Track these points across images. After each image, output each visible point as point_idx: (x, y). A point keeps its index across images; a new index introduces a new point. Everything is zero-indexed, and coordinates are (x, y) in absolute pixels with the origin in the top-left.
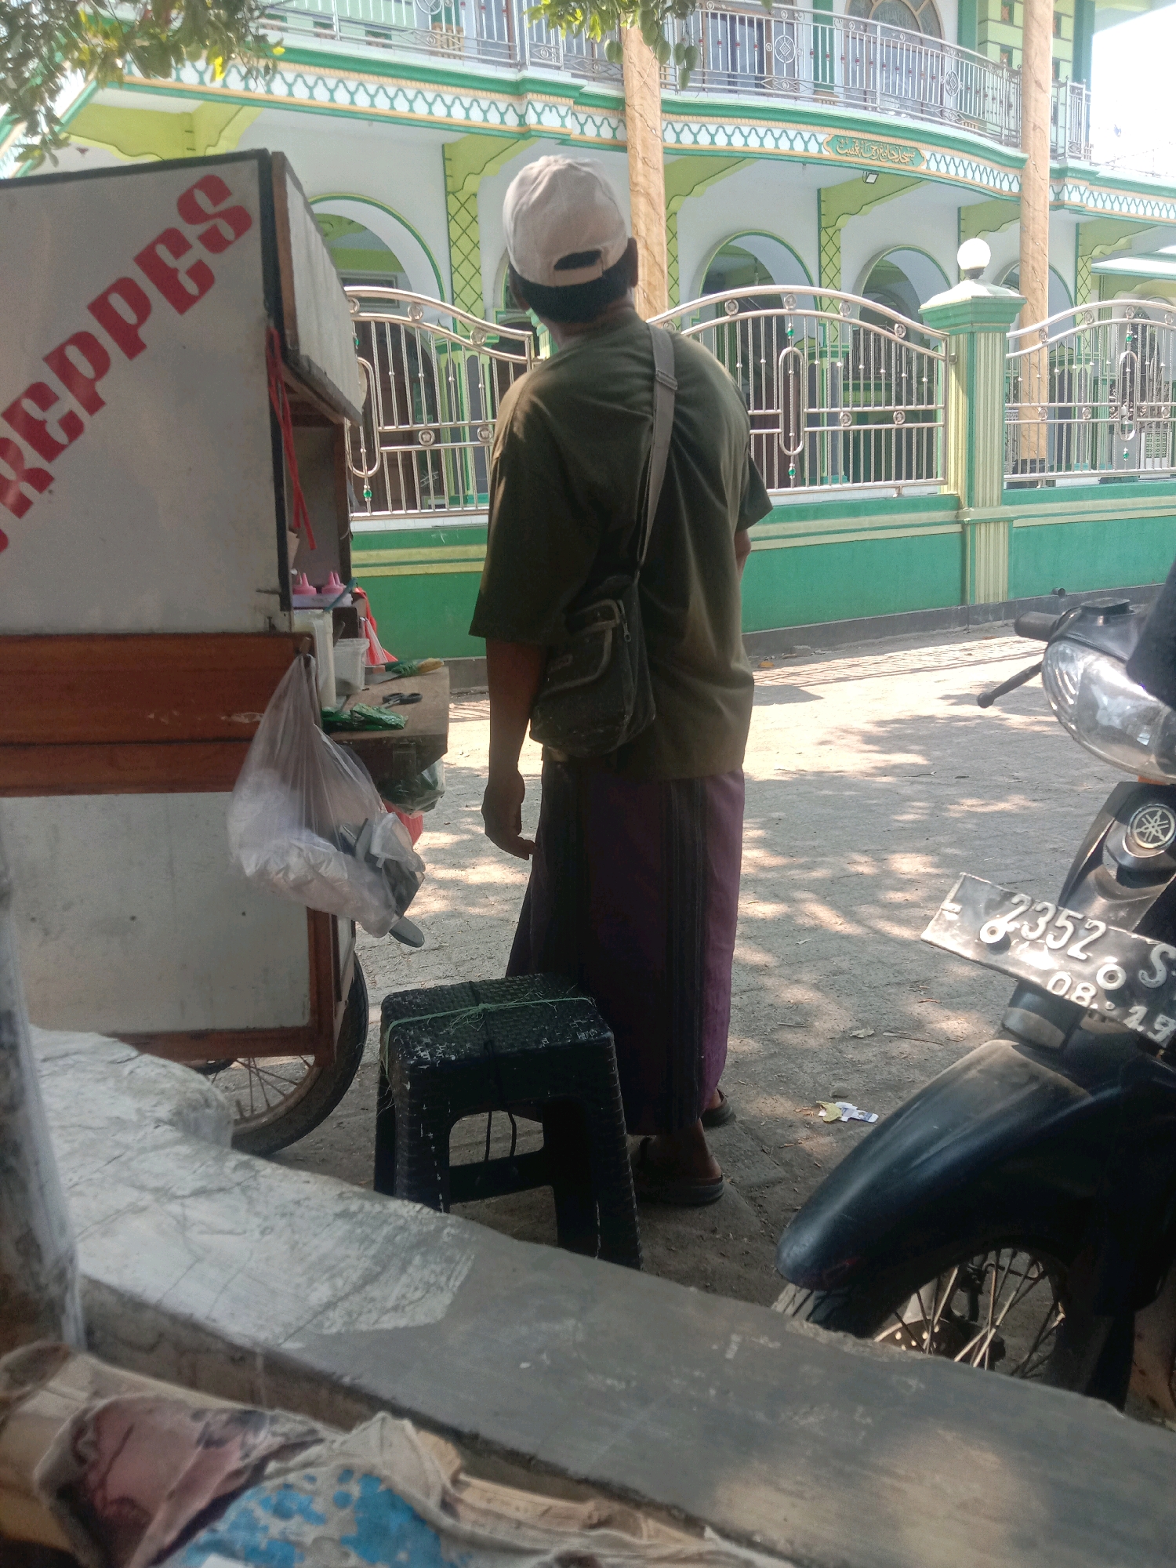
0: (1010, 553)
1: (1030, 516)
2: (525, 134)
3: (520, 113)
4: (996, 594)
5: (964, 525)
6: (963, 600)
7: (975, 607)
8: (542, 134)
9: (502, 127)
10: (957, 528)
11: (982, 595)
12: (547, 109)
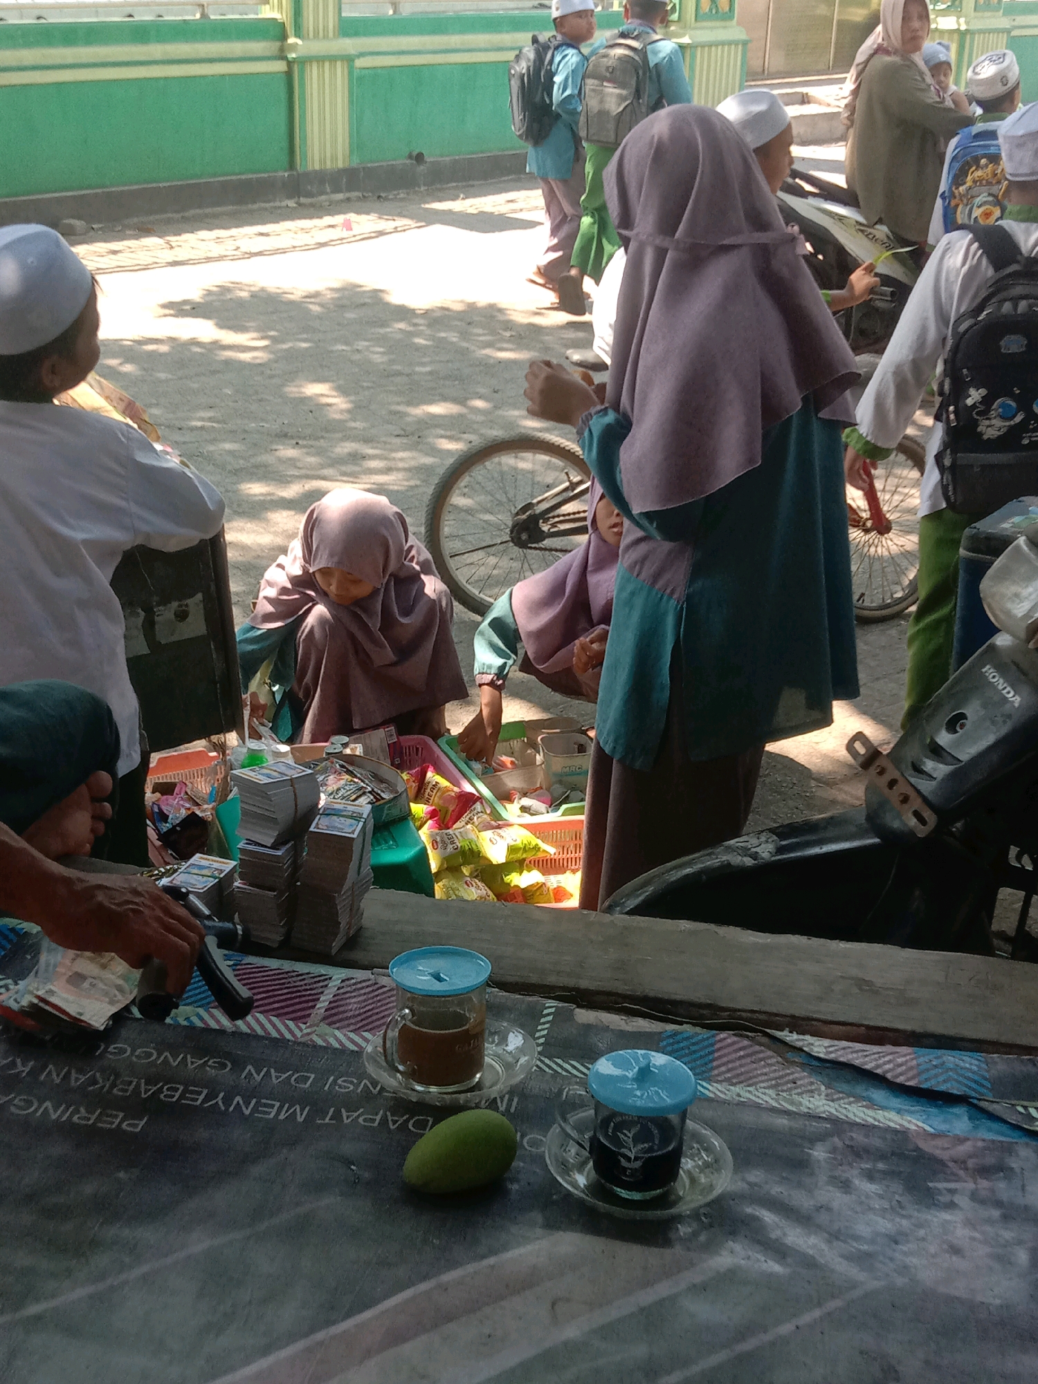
0: (351, 102)
1: (378, 53)
4: (334, 158)
5: (290, 63)
6: (292, 165)
7: (306, 175)
10: (280, 66)
11: (317, 158)
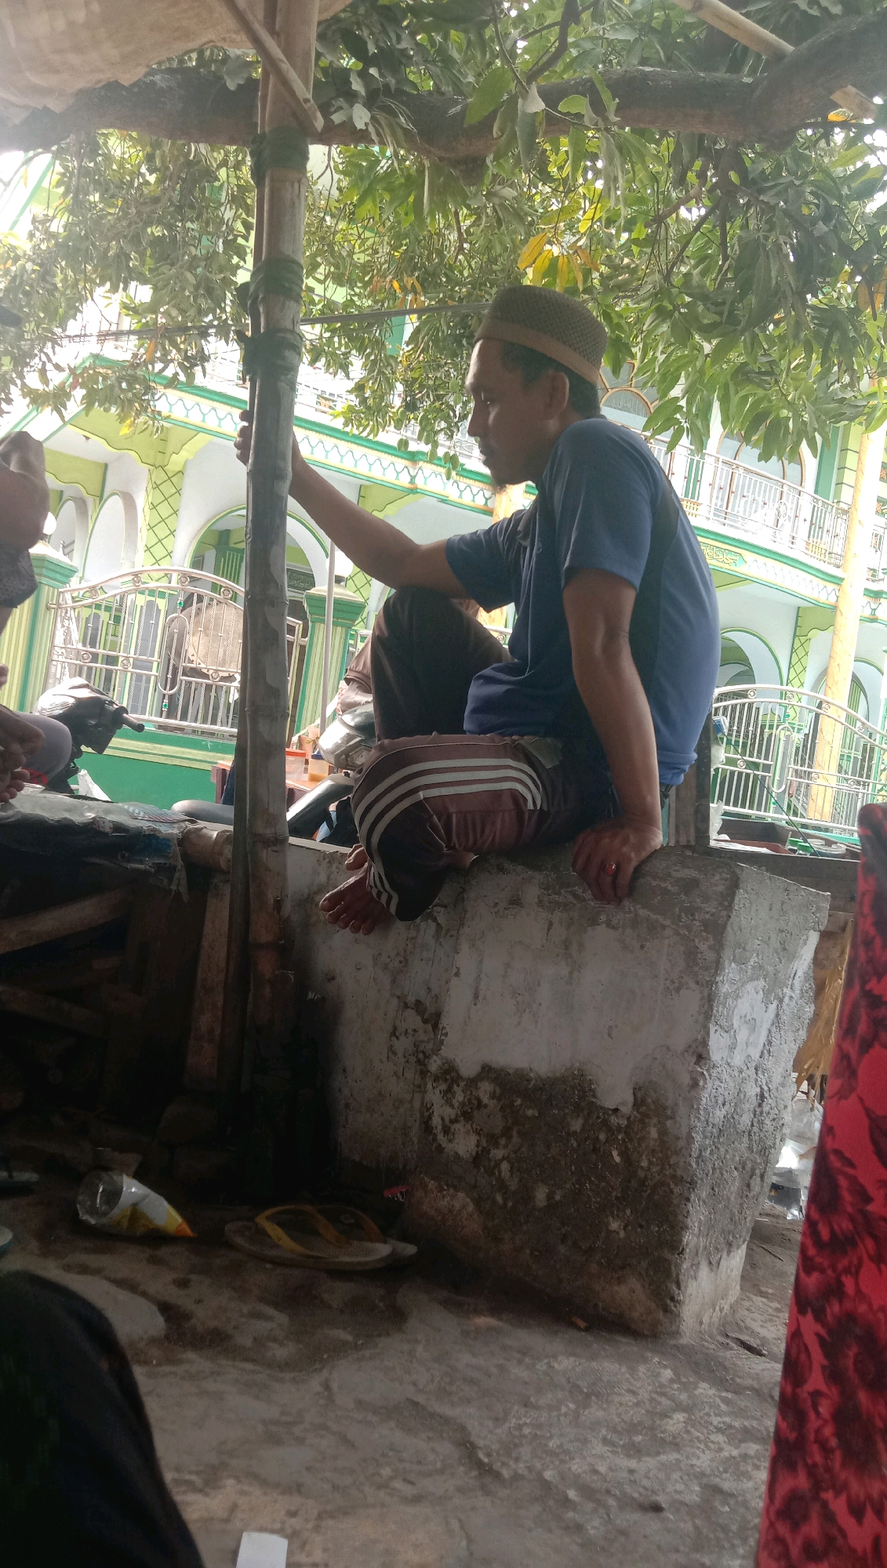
2: (413, 491)
3: (413, 474)
8: (424, 493)
9: (396, 482)
12: (433, 475)
